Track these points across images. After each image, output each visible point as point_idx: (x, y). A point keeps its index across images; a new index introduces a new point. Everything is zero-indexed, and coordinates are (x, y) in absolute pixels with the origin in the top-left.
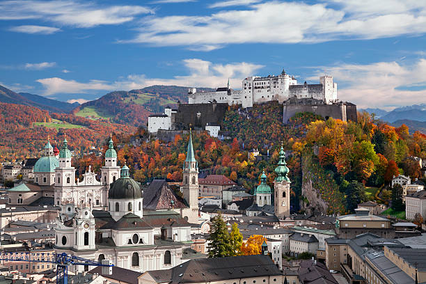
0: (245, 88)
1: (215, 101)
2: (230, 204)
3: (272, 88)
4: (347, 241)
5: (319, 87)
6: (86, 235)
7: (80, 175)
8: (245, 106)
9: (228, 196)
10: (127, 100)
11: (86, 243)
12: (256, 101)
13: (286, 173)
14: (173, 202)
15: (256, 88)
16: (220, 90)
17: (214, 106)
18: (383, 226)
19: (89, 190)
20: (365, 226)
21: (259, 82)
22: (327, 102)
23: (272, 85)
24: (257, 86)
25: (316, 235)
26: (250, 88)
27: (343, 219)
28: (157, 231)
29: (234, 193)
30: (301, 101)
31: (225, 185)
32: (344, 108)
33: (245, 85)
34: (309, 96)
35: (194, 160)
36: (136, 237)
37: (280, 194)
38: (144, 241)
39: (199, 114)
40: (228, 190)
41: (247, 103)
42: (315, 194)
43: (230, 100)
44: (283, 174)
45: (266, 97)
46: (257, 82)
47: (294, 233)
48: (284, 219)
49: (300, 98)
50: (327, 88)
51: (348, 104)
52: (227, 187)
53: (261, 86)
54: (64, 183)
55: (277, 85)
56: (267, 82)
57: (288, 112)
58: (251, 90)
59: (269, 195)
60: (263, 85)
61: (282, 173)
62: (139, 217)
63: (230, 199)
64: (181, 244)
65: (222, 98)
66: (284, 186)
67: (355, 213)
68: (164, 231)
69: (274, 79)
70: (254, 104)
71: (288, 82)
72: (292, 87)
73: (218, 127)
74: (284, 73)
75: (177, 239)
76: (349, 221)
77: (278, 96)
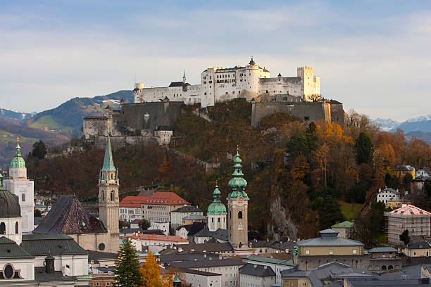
0: (205, 83)
1: (166, 98)
2: (179, 229)
3: (238, 81)
4: (308, 274)
5: (298, 80)
8: (204, 105)
9: (178, 218)
10: (90, 108)
12: (218, 99)
13: (242, 187)
14: (84, 224)
15: (218, 82)
16: (173, 85)
17: (166, 105)
18: (355, 252)
20: (331, 253)
21: (222, 74)
22: (307, 99)
23: (239, 78)
24: (219, 79)
25: (273, 267)
26: (211, 82)
27: (304, 244)
28: (39, 262)
29: (185, 215)
30: (275, 99)
31: (174, 205)
32: (327, 107)
33: (205, 78)
34: (284, 92)
35: (113, 169)
36: (9, 269)
37: (236, 215)
38: (22, 274)
39: (147, 115)
40: (178, 211)
41: (207, 102)
42: (284, 215)
43: (187, 98)
44: (240, 189)
45: (230, 93)
46: (219, 74)
47: (246, 264)
48: (240, 247)
49: (273, 94)
50: (306, 82)
51: (332, 102)
52: (177, 207)
53: (224, 79)
55: (244, 78)
56: (231, 74)
57: (258, 111)
58: (212, 85)
59: (223, 217)
60: (227, 78)
61: (237, 187)
62: (14, 243)
63: (181, 223)
64: (74, 278)
65: (176, 95)
66: (240, 203)
67: (320, 236)
68: (49, 262)
69: (241, 71)
70: (217, 104)
71: (258, 74)
72: (263, 81)
73: (171, 132)
74: (252, 63)
75: (67, 272)
76: (311, 247)
77: (246, 91)
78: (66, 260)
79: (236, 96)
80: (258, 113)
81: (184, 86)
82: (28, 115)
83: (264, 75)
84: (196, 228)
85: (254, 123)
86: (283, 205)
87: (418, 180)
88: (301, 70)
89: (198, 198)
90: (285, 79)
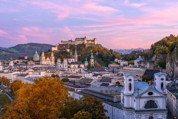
0: (76, 41)
1: (68, 43)
6: (66, 65)
7: (46, 58)
8: (76, 45)
10: (23, 47)
11: (66, 67)
16: (69, 41)
17: (68, 45)
21: (79, 39)
22: (95, 44)
28: (78, 65)
30: (89, 44)
32: (99, 45)
34: (91, 43)
37: (92, 62)
39: (64, 47)
43: (72, 43)
44: (92, 58)
50: (95, 41)
54: (43, 60)
56: (81, 39)
65: (70, 43)
69: (83, 39)
70: (78, 44)
72: (87, 40)
73: (69, 49)
74: (85, 37)
77: (84, 42)
78: (81, 65)
79: (82, 43)
80: (87, 46)
83: (87, 39)
85: (86, 48)
86: (97, 62)
88: (94, 39)
90: (91, 40)
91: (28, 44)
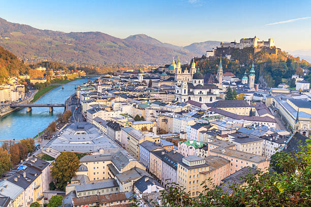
1: (230, 46)
2: (233, 82)
3: (251, 42)
4: (274, 97)
5: (268, 43)
6: (185, 90)
7: (183, 71)
8: (240, 49)
9: (232, 80)
10: (199, 46)
11: (185, 93)
12: (245, 47)
13: (254, 73)
14: (214, 81)
16: (231, 43)
17: (230, 48)
18: (287, 92)
19: (186, 76)
22: (270, 48)
24: (245, 42)
25: (263, 94)
26: (243, 42)
27: (273, 89)
28: (208, 90)
29: (235, 79)
30: (261, 47)
32: (277, 50)
33: (241, 41)
34: (264, 46)
35: (221, 67)
36: (201, 92)
37: (251, 80)
38: (204, 93)
39: (224, 51)
42: (263, 80)
43: (236, 46)
45: (248, 45)
46: (245, 40)
48: (252, 88)
50: (271, 43)
51: (278, 49)
52: (232, 77)
53: (247, 42)
54: (178, 73)
56: (249, 40)
57: (256, 51)
59: (247, 80)
61: (252, 72)
62: (202, 86)
64: (216, 95)
65: (232, 46)
66: (253, 77)
67: (277, 87)
68: (210, 90)
69: (252, 40)
71: (256, 40)
73: (231, 55)
74: (255, 37)
75: (214, 93)
76: (275, 90)
77: (253, 45)
78: (214, 90)
79: (250, 46)
81: (235, 43)
82: (182, 47)
83: (259, 41)
84: (238, 83)
87: (304, 72)
88: (269, 39)
89: (239, 74)
90: (265, 42)
91: (205, 42)
